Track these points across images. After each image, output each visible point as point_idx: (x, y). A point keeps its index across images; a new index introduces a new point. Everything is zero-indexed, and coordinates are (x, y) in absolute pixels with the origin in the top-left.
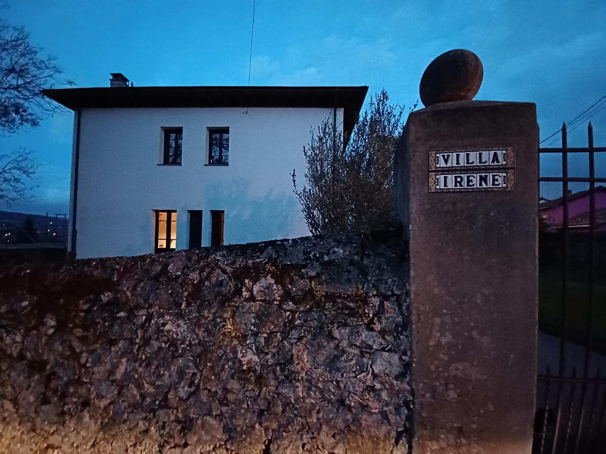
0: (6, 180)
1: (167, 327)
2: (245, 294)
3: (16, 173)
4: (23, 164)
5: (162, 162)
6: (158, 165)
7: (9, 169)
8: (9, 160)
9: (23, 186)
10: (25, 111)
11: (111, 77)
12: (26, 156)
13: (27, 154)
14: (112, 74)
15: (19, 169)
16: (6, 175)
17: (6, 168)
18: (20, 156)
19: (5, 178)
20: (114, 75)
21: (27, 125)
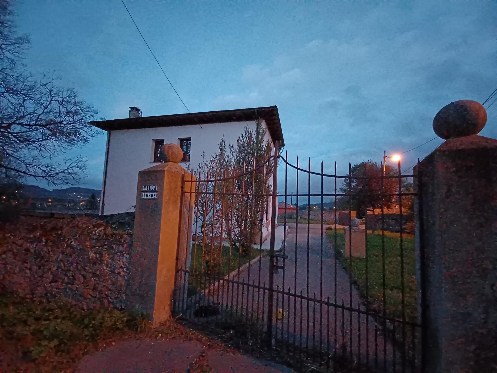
0: (69, 173)
1: (73, 243)
2: (94, 233)
3: (76, 169)
4: (79, 164)
5: (153, 162)
6: (150, 163)
7: (71, 167)
8: (72, 162)
9: (78, 177)
10: (79, 134)
11: (130, 109)
12: (81, 160)
13: (81, 158)
14: (130, 108)
15: (78, 167)
16: (70, 171)
17: (70, 167)
18: (78, 160)
19: (69, 172)
20: (131, 108)
21: (81, 143)
